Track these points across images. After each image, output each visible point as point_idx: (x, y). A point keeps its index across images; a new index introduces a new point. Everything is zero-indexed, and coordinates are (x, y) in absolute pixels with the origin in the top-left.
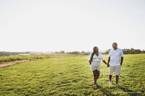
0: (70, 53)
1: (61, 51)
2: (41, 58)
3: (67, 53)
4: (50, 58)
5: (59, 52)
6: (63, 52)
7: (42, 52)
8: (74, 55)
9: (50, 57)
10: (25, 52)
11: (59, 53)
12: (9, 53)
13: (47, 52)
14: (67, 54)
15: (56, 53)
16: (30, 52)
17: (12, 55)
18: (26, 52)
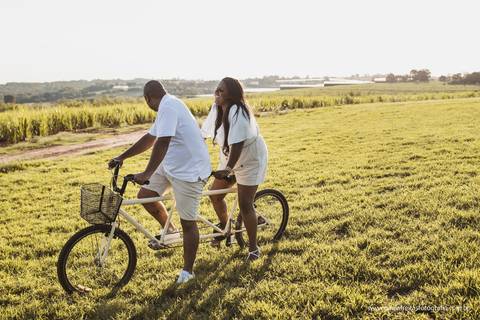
0: (457, 80)
1: (414, 71)
2: (315, 105)
3: (443, 79)
4: (357, 103)
5: (403, 74)
6: (422, 77)
7: (327, 79)
8: (470, 88)
9: (355, 99)
10: (256, 80)
11: (404, 79)
12: (192, 84)
13: (352, 78)
14: (440, 85)
15: (391, 79)
16: (277, 77)
17: (206, 93)
18: (261, 77)
